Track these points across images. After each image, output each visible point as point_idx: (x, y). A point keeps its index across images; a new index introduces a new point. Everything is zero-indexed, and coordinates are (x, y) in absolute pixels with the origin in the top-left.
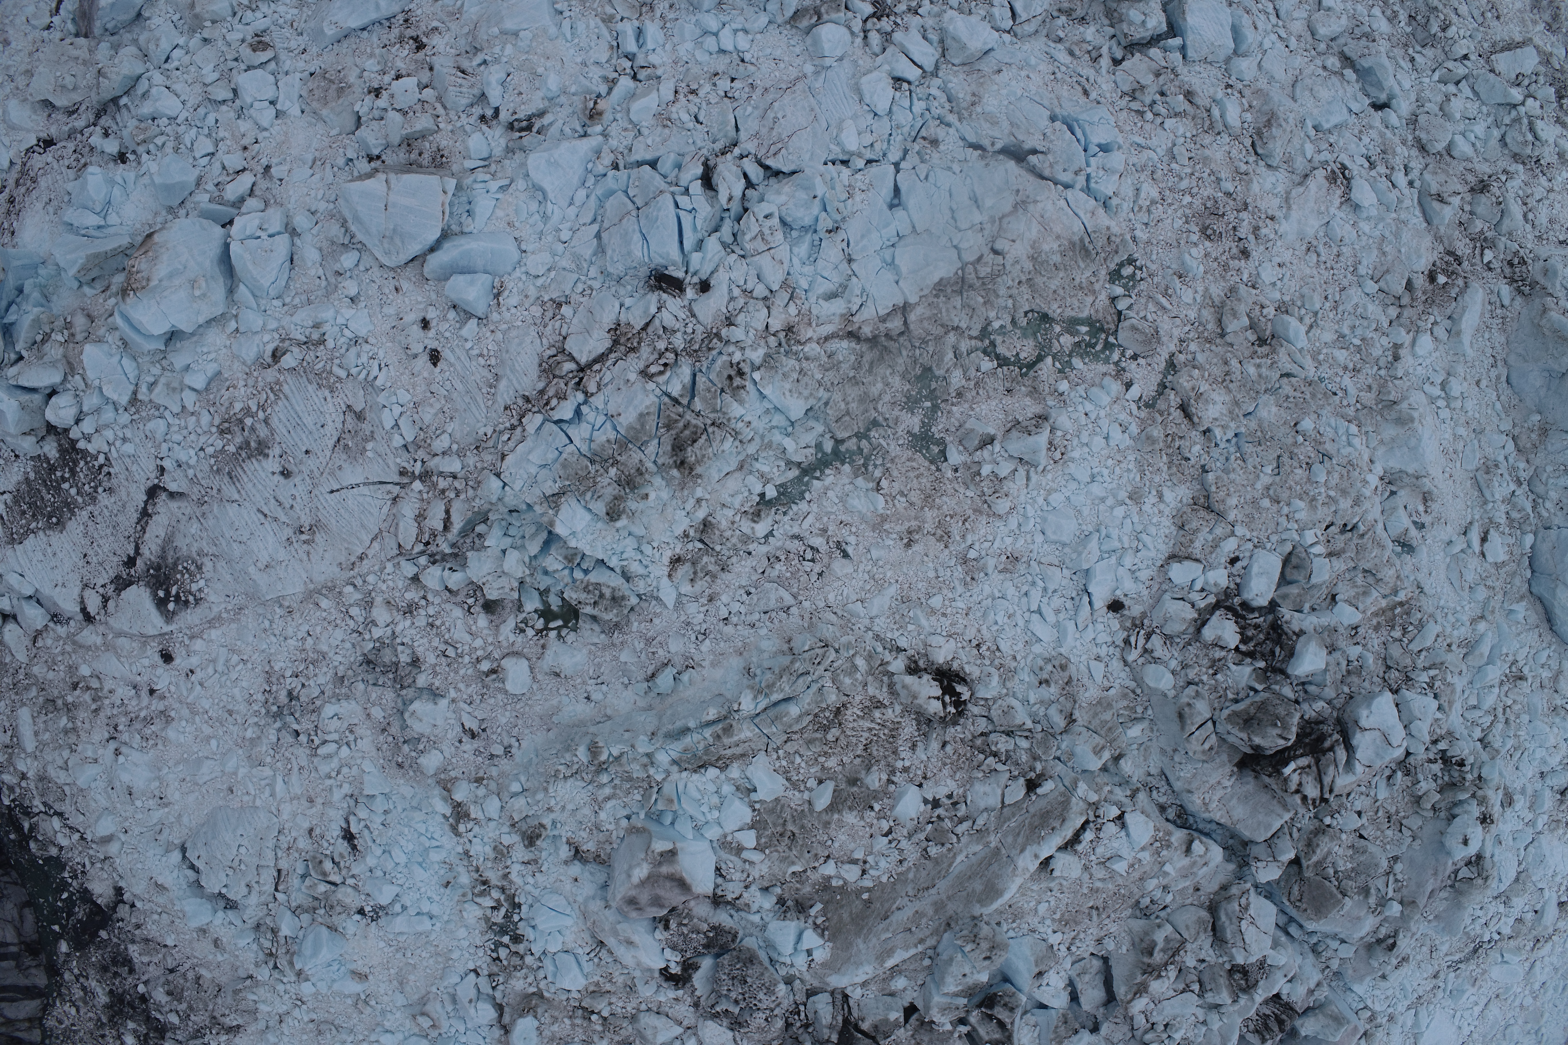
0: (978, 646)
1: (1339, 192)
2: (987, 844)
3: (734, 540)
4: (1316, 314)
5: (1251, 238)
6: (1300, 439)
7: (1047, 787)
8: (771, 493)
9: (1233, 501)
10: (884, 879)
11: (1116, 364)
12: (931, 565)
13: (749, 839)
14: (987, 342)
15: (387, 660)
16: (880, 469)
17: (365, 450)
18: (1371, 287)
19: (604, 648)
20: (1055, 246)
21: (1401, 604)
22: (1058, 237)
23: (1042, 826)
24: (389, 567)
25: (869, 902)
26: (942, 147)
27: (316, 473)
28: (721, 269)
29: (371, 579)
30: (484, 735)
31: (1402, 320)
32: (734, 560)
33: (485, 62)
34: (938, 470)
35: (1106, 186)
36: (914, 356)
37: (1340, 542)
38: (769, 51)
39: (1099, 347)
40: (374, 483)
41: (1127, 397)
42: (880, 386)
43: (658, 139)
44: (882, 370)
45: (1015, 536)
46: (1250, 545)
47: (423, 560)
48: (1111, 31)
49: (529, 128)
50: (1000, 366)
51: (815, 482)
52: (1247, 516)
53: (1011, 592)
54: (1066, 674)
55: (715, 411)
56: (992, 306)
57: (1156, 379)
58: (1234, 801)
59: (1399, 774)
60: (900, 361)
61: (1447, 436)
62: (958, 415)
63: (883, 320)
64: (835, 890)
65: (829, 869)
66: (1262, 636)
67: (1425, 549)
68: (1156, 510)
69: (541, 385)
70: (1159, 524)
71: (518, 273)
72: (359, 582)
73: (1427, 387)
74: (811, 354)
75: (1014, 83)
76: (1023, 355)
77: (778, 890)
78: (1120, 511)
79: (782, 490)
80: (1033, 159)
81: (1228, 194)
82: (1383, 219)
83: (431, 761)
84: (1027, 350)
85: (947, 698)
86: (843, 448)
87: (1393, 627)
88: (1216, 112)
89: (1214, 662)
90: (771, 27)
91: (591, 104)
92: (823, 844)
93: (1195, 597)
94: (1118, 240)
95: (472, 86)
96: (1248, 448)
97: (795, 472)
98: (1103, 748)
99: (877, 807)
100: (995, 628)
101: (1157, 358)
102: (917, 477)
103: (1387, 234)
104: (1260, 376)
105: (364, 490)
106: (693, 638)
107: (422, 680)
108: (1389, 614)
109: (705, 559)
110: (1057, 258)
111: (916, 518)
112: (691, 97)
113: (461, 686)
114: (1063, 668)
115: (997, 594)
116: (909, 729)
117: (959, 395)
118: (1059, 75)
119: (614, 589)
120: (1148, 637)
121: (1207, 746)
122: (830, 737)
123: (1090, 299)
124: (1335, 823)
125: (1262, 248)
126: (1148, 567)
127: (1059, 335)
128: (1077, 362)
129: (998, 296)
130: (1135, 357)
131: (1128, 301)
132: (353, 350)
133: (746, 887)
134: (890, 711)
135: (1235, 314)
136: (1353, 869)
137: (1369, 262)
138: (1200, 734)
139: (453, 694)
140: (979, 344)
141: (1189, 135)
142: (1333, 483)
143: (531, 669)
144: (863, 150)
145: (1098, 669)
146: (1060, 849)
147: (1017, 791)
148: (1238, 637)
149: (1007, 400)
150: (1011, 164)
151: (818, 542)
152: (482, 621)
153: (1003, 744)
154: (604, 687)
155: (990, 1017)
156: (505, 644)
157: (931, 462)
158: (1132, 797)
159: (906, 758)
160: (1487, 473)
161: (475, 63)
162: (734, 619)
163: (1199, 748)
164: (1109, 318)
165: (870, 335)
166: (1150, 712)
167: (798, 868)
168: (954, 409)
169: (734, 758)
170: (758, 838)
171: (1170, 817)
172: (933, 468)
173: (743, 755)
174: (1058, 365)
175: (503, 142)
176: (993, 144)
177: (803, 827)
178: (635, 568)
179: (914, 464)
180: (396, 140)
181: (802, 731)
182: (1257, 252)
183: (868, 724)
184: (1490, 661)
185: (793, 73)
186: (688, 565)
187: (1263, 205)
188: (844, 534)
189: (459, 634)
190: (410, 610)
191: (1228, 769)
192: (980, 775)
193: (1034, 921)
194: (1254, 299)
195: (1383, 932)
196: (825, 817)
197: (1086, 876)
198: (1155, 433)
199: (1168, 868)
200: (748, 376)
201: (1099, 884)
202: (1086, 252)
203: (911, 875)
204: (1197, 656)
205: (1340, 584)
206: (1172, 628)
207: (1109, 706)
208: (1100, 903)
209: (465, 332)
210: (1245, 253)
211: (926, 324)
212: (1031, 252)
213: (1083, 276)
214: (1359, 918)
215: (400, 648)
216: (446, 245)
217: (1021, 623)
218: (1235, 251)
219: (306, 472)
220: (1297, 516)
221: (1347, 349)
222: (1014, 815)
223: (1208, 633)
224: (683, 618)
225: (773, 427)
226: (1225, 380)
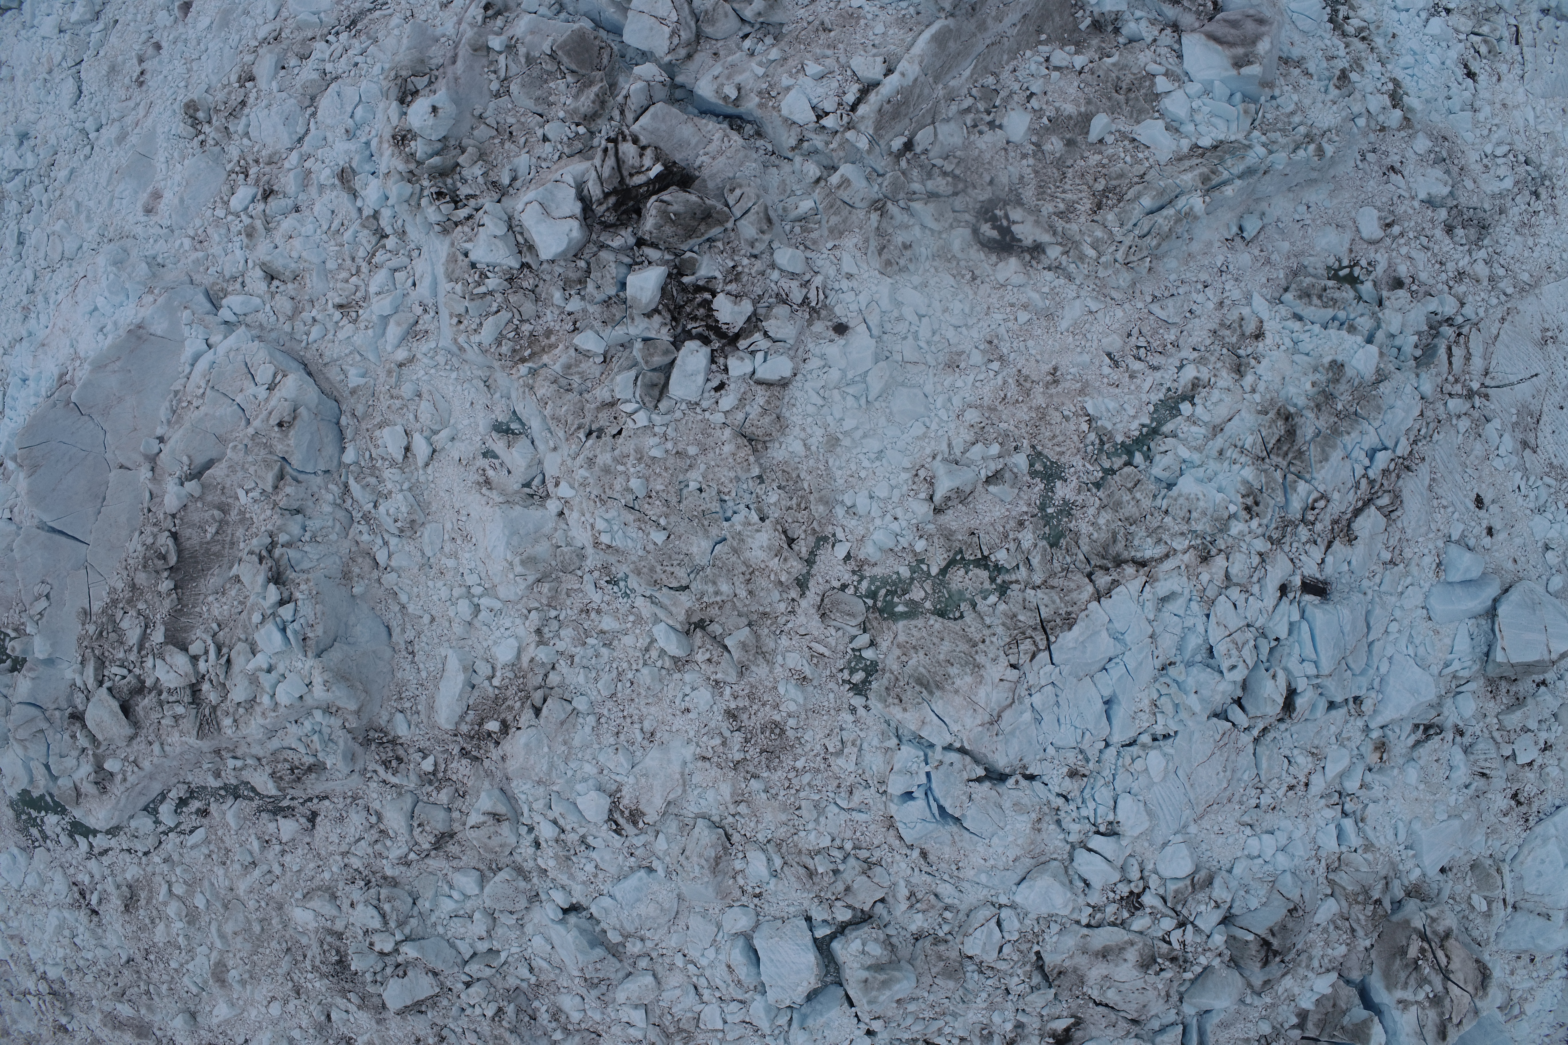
0: (974, 278)
1: (625, 801)
2: (945, 86)
3: (1213, 359)
4: (645, 664)
5: (727, 734)
6: (663, 522)
7: (897, 143)
8: (1186, 407)
9: (727, 448)
10: (1028, 53)
11: (862, 578)
12: (1033, 352)
13: (1162, 84)
14: (999, 581)
15: (1472, 231)
16: (1088, 441)
17: (1518, 414)
18: (580, 704)
19: (1302, 253)
20: (958, 682)
21: (523, 360)
22: (956, 692)
23: (899, 104)
24: (1482, 314)
25: (1039, 32)
26: (1065, 770)
27: (1551, 390)
28: (1270, 609)
29: (1494, 301)
30: (1384, 169)
31: (542, 672)
32: (1208, 342)
33: (1466, 787)
34: (1033, 447)
35: (908, 753)
36: (1071, 556)
37: (603, 420)
38: (1231, 840)
39: (883, 592)
40: (1505, 386)
41: (849, 544)
42: (1102, 521)
43: (1325, 732)
44: (1101, 536)
45: (953, 389)
46: (705, 404)
47: (1460, 320)
48: (891, 931)
49: (1427, 728)
50: (986, 558)
51: (1148, 421)
52: (709, 435)
53: (950, 334)
54: (885, 256)
55: (1265, 471)
56: (1005, 615)
57: (820, 567)
58: (694, 141)
59: (506, 181)
60: (1085, 548)
61: (467, 555)
62: (1021, 502)
63: (1116, 583)
64: (1069, 42)
65: (1079, 61)
66: (688, 309)
67: (481, 429)
68: (809, 431)
69: (1400, 482)
70: (806, 416)
71: (1427, 586)
72: (1503, 298)
73: (497, 605)
74: (1180, 539)
75: (1000, 850)
76: (962, 572)
77: (1121, 40)
78: (848, 424)
79: (1175, 411)
80: (981, 772)
81: (755, 776)
82: (567, 782)
83: (1422, 144)
84: (958, 579)
85: (1005, 223)
86: (1125, 458)
87: (531, 334)
88: (778, 862)
89: (737, 278)
90: (1228, 866)
91: (1385, 756)
92: (1087, 84)
93: (764, 344)
94: (890, 700)
95: (1476, 762)
96: (715, 506)
97: (1167, 428)
98: (839, 187)
100: (961, 296)
101: (820, 589)
102: (1054, 437)
103: (562, 766)
104: (714, 583)
105: (1513, 379)
106: (1231, 267)
107: (1443, 214)
108: (537, 349)
109: (1234, 340)
110: (953, 671)
111: (1051, 396)
112: (1294, 782)
113: (1411, 211)
114: (888, 263)
115: (964, 330)
116: (1029, 194)
117: (1021, 524)
118: (954, 867)
119: (1310, 304)
120: (805, 301)
121: (738, 192)
122: (1103, 182)
123: (901, 638)
124: (573, 127)
125: (712, 724)
126: (811, 372)
127: (926, 598)
128: (905, 572)
129: (1003, 624)
130: (844, 587)
131: (856, 644)
132: (1541, 501)
133: (1155, 40)
134: (1051, 209)
135: (744, 646)
136: (546, 81)
137: (583, 732)
138: (744, 204)
139: (1416, 204)
140: (1007, 578)
141: (802, 834)
142: (620, 480)
143: (1358, 230)
144: (1141, 753)
145: (848, 265)
146: (877, 84)
147: (922, 138)
148: (714, 306)
149: (973, 524)
150: (1001, 762)
151: (1137, 366)
152: (1403, 270)
153: (940, 184)
154: (1297, 217)
156: (1383, 251)
157: (1040, 454)
158: (801, 141)
159: (1026, 167)
160: (413, 521)
161: (1474, 785)
162: (1200, 286)
163: (746, 189)
164: (875, 624)
165: (1125, 566)
166: (788, 228)
168: (1025, 509)
169: (1188, 157)
170: (1153, 84)
171: (749, 126)
172: (1039, 448)
173: (1180, 160)
174: (924, 567)
175: (1446, 713)
176: (1017, 782)
177: (1109, 99)
178: (1297, 325)
179: (1058, 449)
180: (1529, 701)
181: (1131, 185)
182: (718, 720)
183: (1069, 196)
184: (385, 320)
185: (1205, 823)
186: (1248, 334)
187: (714, 772)
188: (1115, 375)
189: (1421, 257)
190: (1461, 275)
191: (706, 173)
192: (958, 153)
193: (882, 15)
194: (719, 669)
195: (499, 21)
196: (1092, 108)
197: (843, 60)
198: (821, 508)
199: (760, 71)
200: (1241, 507)
201: (829, 52)
202: (921, 682)
203: (1005, 57)
204: (753, 284)
205: (598, 375)
206: (781, 310)
207: (831, 231)
208: (823, 35)
209: (1461, 527)
210: (731, 715)
211: (1073, 585)
212: (982, 672)
213: (916, 660)
214: (532, 33)
215: (1464, 241)
216: (1490, 603)
217: (936, 304)
218: (745, 717)
219: (1560, 390)
220: (657, 440)
221: (602, 632)
222: (923, 116)
223: (747, 307)
224: (1243, 284)
225: (1200, 466)
226: (750, 574)
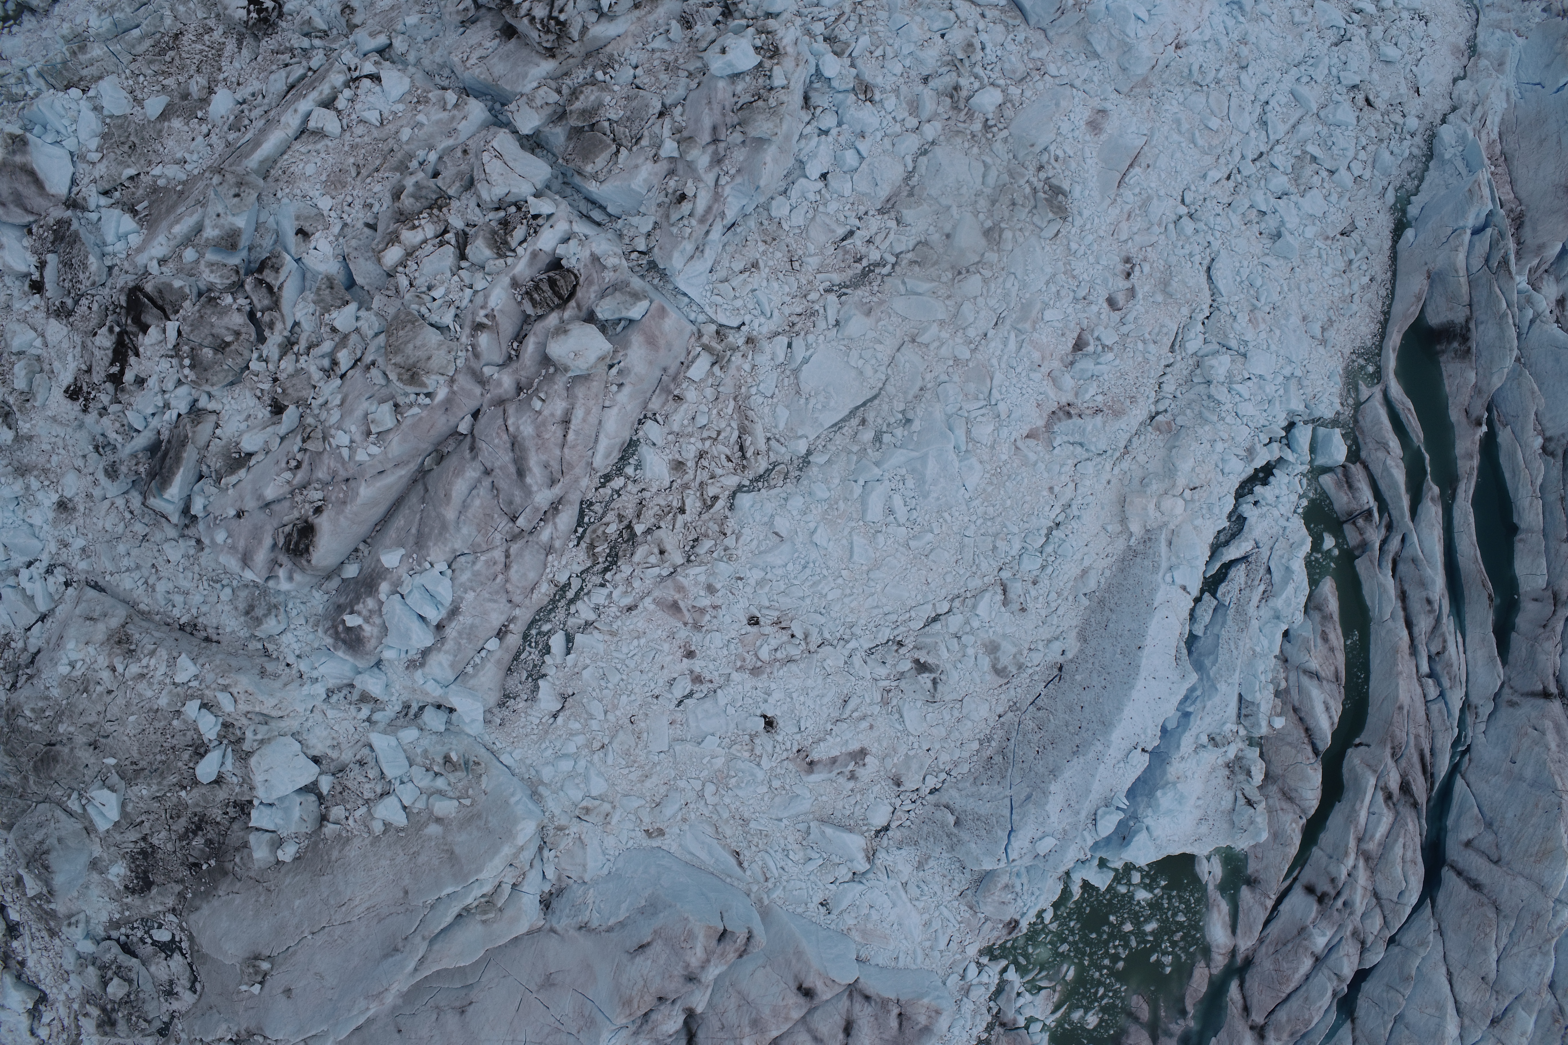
99: (200, 114)
155: (260, 282)
167: (132, 171)
